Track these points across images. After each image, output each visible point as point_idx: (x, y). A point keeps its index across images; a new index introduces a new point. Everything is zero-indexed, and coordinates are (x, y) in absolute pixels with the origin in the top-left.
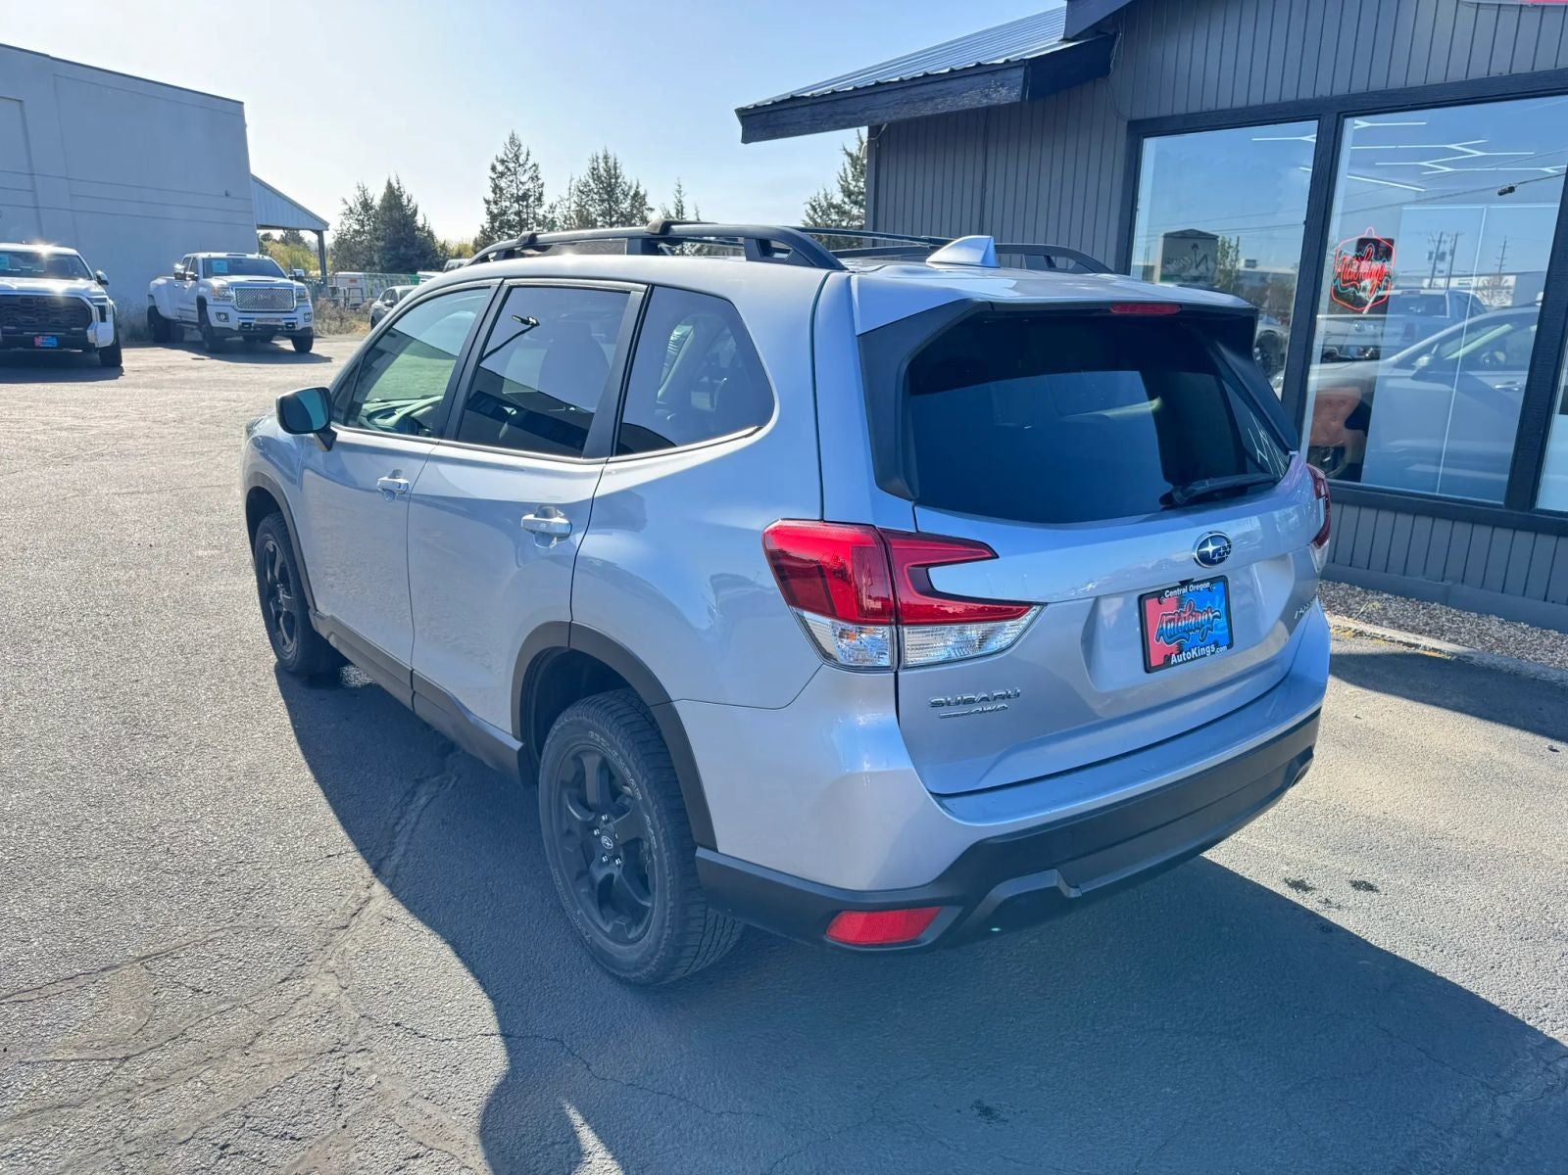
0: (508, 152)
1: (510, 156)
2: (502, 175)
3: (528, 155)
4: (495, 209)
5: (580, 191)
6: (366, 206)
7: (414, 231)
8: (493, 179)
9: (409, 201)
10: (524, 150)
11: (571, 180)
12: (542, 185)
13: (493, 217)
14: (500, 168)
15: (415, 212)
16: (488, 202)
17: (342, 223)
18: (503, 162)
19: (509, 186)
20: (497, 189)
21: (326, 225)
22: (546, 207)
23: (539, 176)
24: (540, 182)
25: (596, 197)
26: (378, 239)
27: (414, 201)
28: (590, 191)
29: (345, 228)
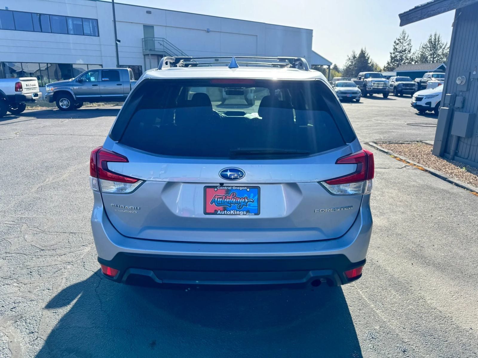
0: (401, 36)
1: (401, 38)
2: (398, 44)
3: (408, 36)
4: (393, 55)
5: (423, 47)
6: (354, 57)
7: (367, 64)
8: (394, 46)
9: (367, 55)
10: (407, 35)
11: (421, 43)
12: (411, 47)
13: (392, 58)
14: (397, 42)
15: (368, 58)
16: (391, 53)
17: (346, 63)
18: (399, 40)
19: (400, 48)
20: (395, 49)
21: (331, 64)
22: (412, 54)
23: (411, 43)
24: (411, 45)
25: (429, 49)
26: (355, 67)
27: (369, 55)
28: (427, 47)
29: (347, 64)
